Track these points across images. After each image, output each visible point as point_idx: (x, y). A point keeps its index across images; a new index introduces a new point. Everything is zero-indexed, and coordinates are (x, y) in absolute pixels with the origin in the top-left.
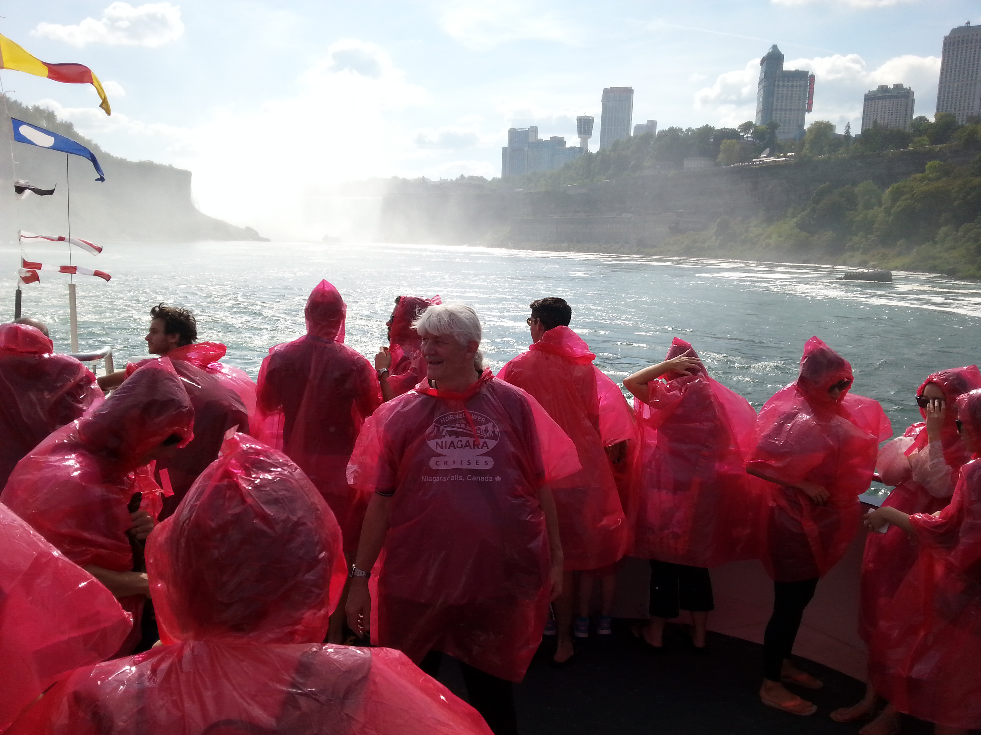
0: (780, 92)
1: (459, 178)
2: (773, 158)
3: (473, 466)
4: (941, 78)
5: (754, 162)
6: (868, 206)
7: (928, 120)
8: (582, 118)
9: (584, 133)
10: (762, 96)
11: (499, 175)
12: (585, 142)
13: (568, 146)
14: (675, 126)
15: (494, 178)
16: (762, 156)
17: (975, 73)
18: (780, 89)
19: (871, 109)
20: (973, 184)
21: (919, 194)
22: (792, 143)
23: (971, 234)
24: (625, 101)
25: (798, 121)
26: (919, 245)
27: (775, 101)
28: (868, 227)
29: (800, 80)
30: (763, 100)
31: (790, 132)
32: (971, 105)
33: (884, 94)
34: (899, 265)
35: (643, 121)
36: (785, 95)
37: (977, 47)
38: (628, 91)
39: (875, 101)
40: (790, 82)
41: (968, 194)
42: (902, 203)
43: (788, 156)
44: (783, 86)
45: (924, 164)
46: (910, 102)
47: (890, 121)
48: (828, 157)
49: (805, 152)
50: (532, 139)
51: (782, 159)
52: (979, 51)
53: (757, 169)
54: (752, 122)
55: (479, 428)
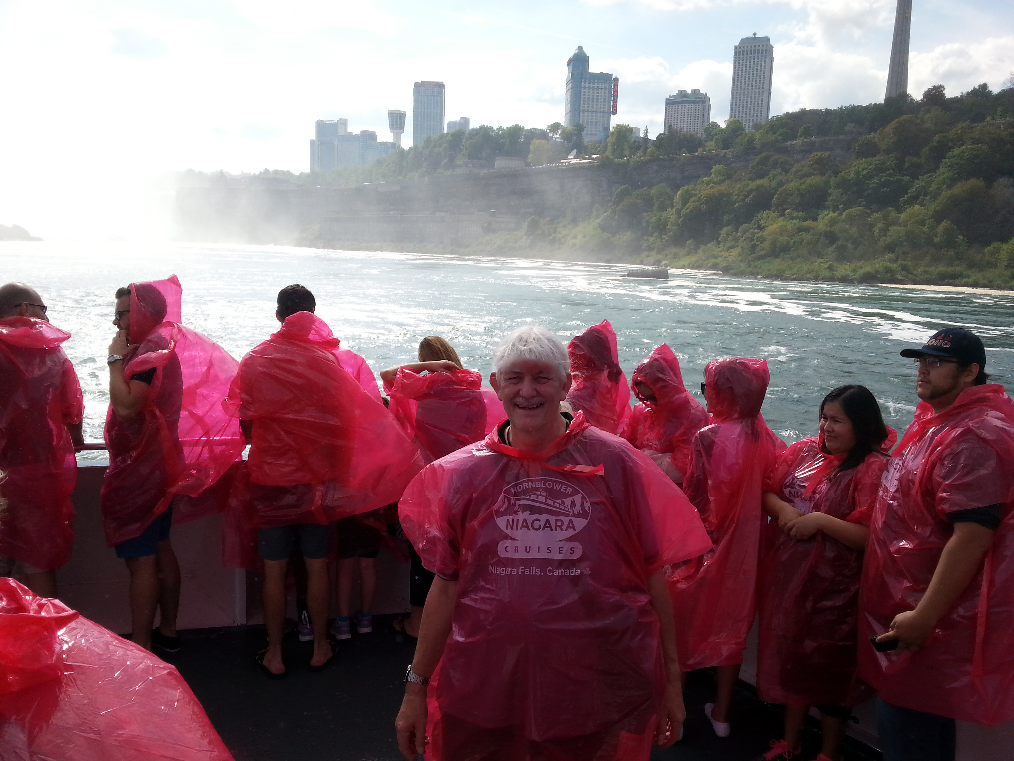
0: (587, 93)
1: (263, 172)
2: (579, 159)
3: (555, 556)
5: (561, 163)
6: (662, 208)
7: (720, 126)
8: (394, 112)
9: (397, 128)
10: (569, 96)
11: (307, 170)
12: (397, 137)
13: (380, 140)
15: (302, 172)
16: (569, 157)
17: (762, 82)
18: (587, 90)
19: (672, 114)
20: (750, 187)
21: (705, 197)
22: (597, 145)
23: (748, 234)
24: (437, 96)
25: (604, 123)
26: (705, 245)
27: (582, 102)
28: (661, 227)
29: (605, 83)
30: (571, 101)
31: (596, 134)
32: (759, 112)
33: (683, 99)
34: (686, 263)
35: (456, 118)
36: (591, 97)
37: (764, 57)
38: (440, 86)
39: (675, 106)
40: (596, 84)
41: (746, 196)
42: (691, 205)
43: (593, 158)
44: (589, 87)
45: (710, 168)
46: (707, 107)
47: (689, 125)
48: (628, 160)
49: (608, 153)
50: (341, 132)
51: (588, 161)
52: (765, 61)
53: (563, 170)
54: (560, 123)
55: (563, 502)
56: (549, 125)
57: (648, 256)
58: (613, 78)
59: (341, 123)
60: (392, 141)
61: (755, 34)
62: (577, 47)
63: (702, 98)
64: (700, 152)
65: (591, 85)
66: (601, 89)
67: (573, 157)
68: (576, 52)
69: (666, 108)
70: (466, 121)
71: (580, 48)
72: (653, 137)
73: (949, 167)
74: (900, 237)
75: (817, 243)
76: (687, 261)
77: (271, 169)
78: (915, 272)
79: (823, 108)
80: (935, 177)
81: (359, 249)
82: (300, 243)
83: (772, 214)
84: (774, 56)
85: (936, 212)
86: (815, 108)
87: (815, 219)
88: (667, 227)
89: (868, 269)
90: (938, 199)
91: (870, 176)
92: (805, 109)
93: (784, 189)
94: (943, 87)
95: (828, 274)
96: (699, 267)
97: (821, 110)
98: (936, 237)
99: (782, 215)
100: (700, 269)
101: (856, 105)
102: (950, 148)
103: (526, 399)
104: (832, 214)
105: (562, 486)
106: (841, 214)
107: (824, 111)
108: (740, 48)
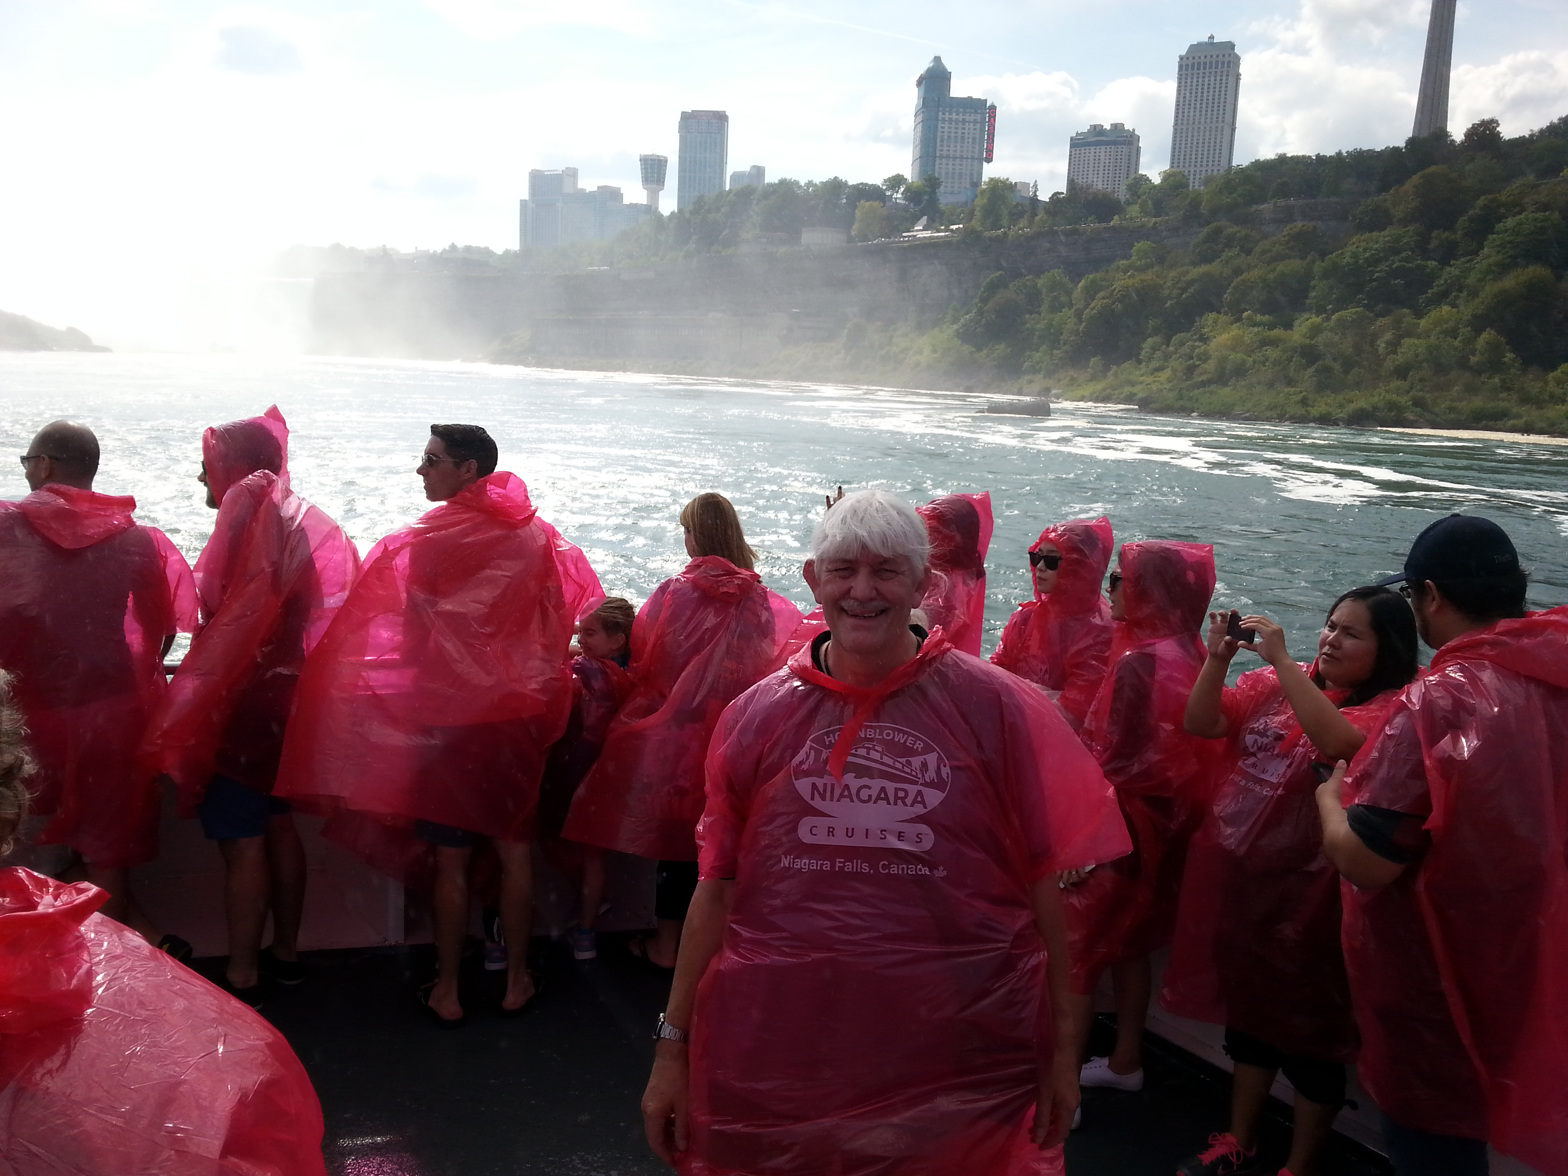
0: (946, 130)
1: (447, 248)
2: (930, 232)
3: (892, 843)
4: (1176, 117)
5: (905, 237)
6: (1056, 307)
7: (1152, 181)
8: (648, 157)
9: (653, 182)
10: (919, 134)
11: (516, 246)
12: (654, 196)
13: (626, 201)
14: (788, 177)
15: (507, 250)
16: (916, 228)
17: (1221, 112)
18: (947, 125)
19: (1079, 161)
20: (1189, 277)
21: (1120, 291)
22: (959, 210)
23: (1185, 349)
24: (715, 133)
25: (972, 174)
26: (1118, 365)
27: (938, 144)
28: (1053, 338)
29: (976, 112)
30: (921, 141)
31: (959, 193)
32: (1217, 159)
33: (1098, 138)
34: (1087, 393)
35: (745, 167)
36: (953, 135)
37: (1225, 73)
38: (721, 118)
39: (1085, 150)
40: (961, 115)
41: (1184, 290)
42: (1097, 304)
43: (952, 229)
44: (950, 120)
45: (1132, 246)
46: (1135, 151)
47: (1106, 179)
48: (1005, 233)
49: (975, 223)
50: (567, 189)
51: (943, 234)
52: (1227, 79)
53: (904, 248)
54: (903, 176)
55: (909, 762)
56: (886, 178)
57: (1030, 382)
58: (988, 105)
59: (568, 175)
60: (645, 203)
61: (1212, 37)
62: (933, 57)
63: (1127, 136)
64: (1116, 221)
65: (954, 116)
66: (969, 122)
67: (921, 228)
68: (932, 65)
69: (1071, 152)
70: (759, 172)
71: (937, 59)
72: (1044, 196)
73: (1498, 246)
74: (1417, 355)
75: (1289, 363)
76: (1088, 390)
77: (460, 245)
78: (1436, 410)
79: (1312, 154)
80: (1477, 263)
81: (590, 369)
82: (499, 358)
83: (1223, 318)
84: (1241, 71)
85: (1475, 316)
86: (1300, 154)
87: (1288, 326)
88: (1062, 337)
89: (1362, 403)
90: (1478, 297)
91: (1374, 261)
92: (1285, 154)
93: (1243, 281)
94: (1497, 122)
95: (1300, 411)
96: (1105, 399)
97: (1310, 157)
98: (1474, 355)
99: (1239, 319)
100: (1108, 402)
101: (1365, 148)
102: (1500, 218)
103: (861, 602)
104: (1316, 320)
105: (908, 738)
106: (1328, 319)
107: (1314, 158)
108: (1188, 58)
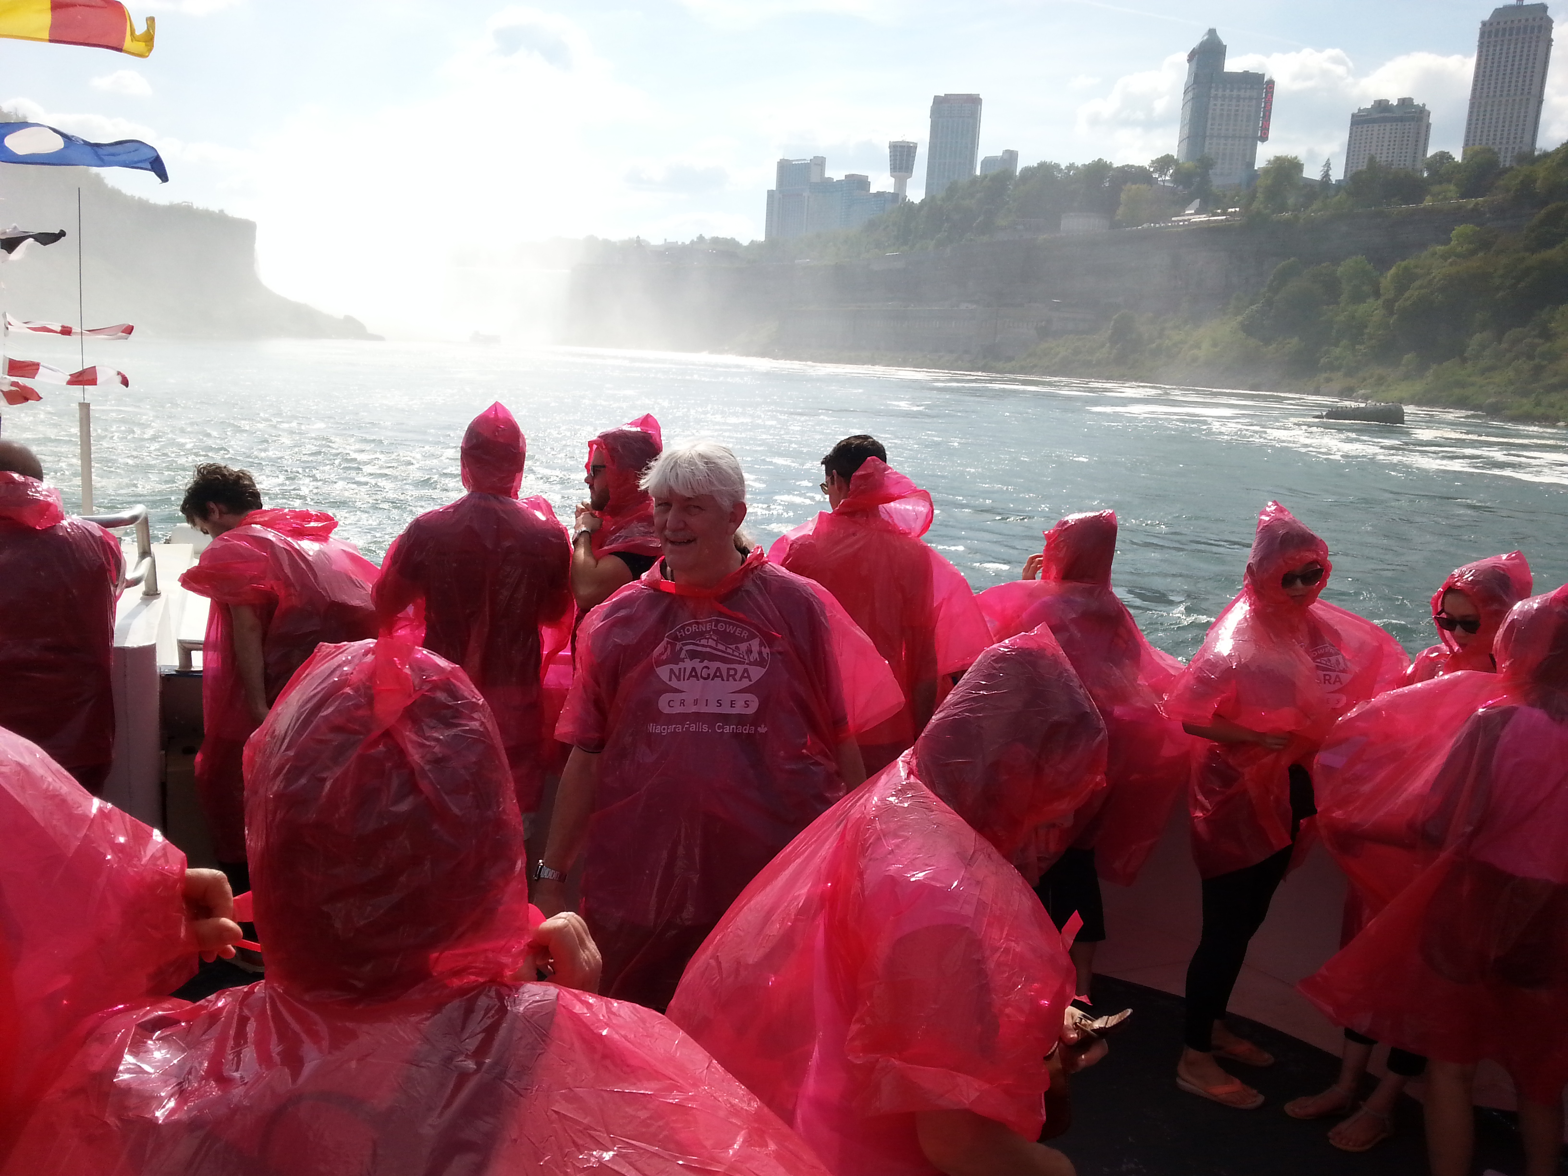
0: (1218, 107)
1: (695, 240)
2: (1204, 216)
3: (726, 710)
4: (1474, 90)
5: (1175, 221)
6: (1358, 298)
7: (1454, 159)
8: (898, 144)
9: (901, 169)
10: (1188, 113)
11: (761, 237)
12: (901, 184)
13: (873, 190)
15: (752, 241)
16: (1187, 212)
17: (1527, 83)
18: (1219, 102)
19: (1361, 139)
20: (1526, 263)
21: (1441, 280)
22: (1236, 192)
23: (1523, 347)
24: (967, 118)
25: (1247, 154)
26: (1439, 363)
27: (1210, 122)
28: (1356, 331)
29: (1252, 88)
30: (1190, 120)
31: (1231, 174)
32: (1520, 133)
33: (1382, 115)
36: (1225, 113)
37: (1534, 39)
38: (974, 101)
39: (1367, 128)
40: (1235, 90)
41: (1520, 279)
43: (1229, 213)
44: (1223, 97)
45: (1449, 230)
46: (1424, 128)
47: (1390, 159)
48: (1294, 216)
49: (1258, 206)
50: (816, 178)
51: (1221, 218)
52: (1537, 46)
53: (1181, 233)
54: (1171, 157)
56: (1154, 159)
58: (1265, 80)
59: (816, 164)
60: (892, 191)
62: (1207, 30)
65: (1228, 92)
66: (1244, 99)
67: (1193, 212)
68: (1205, 38)
69: (1351, 129)
70: (1011, 156)
71: (1212, 32)
77: (708, 236)
84: (1553, 36)
88: (1366, 331)
105: (736, 629)
108: (1491, 24)
